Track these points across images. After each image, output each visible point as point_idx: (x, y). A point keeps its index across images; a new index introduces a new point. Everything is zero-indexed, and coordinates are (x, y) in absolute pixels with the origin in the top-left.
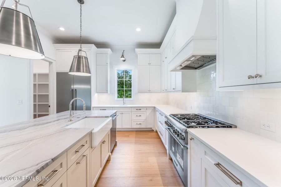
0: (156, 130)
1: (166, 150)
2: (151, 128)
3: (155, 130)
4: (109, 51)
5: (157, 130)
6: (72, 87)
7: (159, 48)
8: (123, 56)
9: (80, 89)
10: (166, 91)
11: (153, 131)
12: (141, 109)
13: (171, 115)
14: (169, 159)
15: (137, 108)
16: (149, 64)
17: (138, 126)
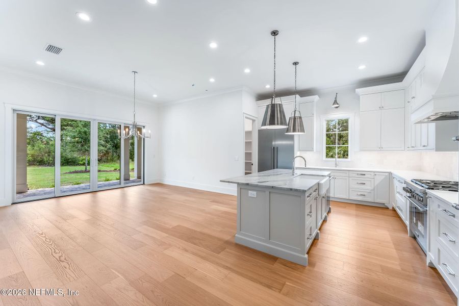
0: (393, 208)
1: (406, 226)
2: (384, 204)
3: (391, 208)
4: (315, 98)
5: (394, 206)
6: (273, 143)
7: (402, 81)
8: (335, 102)
9: (282, 145)
10: (412, 149)
11: (388, 208)
12: (364, 175)
13: (413, 181)
14: (410, 236)
15: (358, 172)
16: (381, 108)
17: (360, 198)
